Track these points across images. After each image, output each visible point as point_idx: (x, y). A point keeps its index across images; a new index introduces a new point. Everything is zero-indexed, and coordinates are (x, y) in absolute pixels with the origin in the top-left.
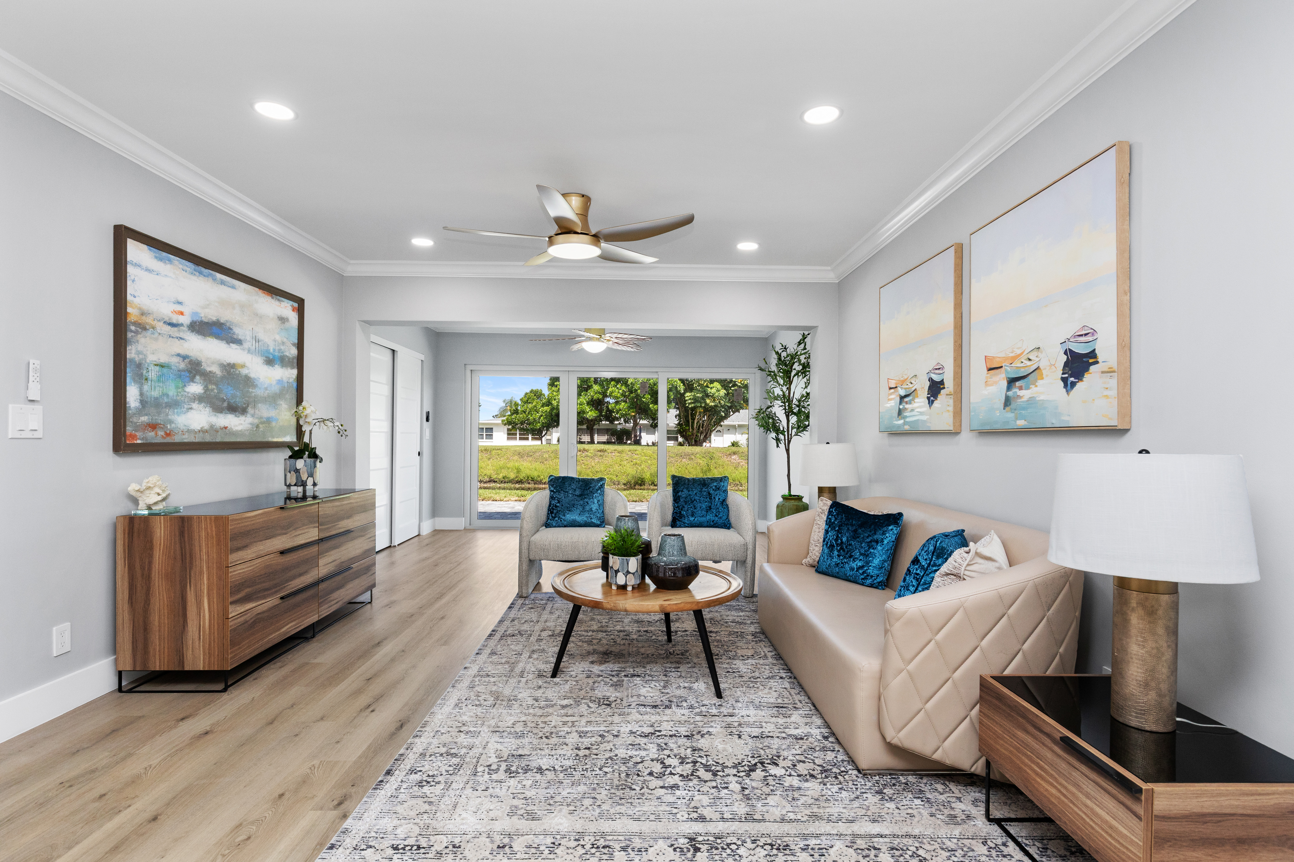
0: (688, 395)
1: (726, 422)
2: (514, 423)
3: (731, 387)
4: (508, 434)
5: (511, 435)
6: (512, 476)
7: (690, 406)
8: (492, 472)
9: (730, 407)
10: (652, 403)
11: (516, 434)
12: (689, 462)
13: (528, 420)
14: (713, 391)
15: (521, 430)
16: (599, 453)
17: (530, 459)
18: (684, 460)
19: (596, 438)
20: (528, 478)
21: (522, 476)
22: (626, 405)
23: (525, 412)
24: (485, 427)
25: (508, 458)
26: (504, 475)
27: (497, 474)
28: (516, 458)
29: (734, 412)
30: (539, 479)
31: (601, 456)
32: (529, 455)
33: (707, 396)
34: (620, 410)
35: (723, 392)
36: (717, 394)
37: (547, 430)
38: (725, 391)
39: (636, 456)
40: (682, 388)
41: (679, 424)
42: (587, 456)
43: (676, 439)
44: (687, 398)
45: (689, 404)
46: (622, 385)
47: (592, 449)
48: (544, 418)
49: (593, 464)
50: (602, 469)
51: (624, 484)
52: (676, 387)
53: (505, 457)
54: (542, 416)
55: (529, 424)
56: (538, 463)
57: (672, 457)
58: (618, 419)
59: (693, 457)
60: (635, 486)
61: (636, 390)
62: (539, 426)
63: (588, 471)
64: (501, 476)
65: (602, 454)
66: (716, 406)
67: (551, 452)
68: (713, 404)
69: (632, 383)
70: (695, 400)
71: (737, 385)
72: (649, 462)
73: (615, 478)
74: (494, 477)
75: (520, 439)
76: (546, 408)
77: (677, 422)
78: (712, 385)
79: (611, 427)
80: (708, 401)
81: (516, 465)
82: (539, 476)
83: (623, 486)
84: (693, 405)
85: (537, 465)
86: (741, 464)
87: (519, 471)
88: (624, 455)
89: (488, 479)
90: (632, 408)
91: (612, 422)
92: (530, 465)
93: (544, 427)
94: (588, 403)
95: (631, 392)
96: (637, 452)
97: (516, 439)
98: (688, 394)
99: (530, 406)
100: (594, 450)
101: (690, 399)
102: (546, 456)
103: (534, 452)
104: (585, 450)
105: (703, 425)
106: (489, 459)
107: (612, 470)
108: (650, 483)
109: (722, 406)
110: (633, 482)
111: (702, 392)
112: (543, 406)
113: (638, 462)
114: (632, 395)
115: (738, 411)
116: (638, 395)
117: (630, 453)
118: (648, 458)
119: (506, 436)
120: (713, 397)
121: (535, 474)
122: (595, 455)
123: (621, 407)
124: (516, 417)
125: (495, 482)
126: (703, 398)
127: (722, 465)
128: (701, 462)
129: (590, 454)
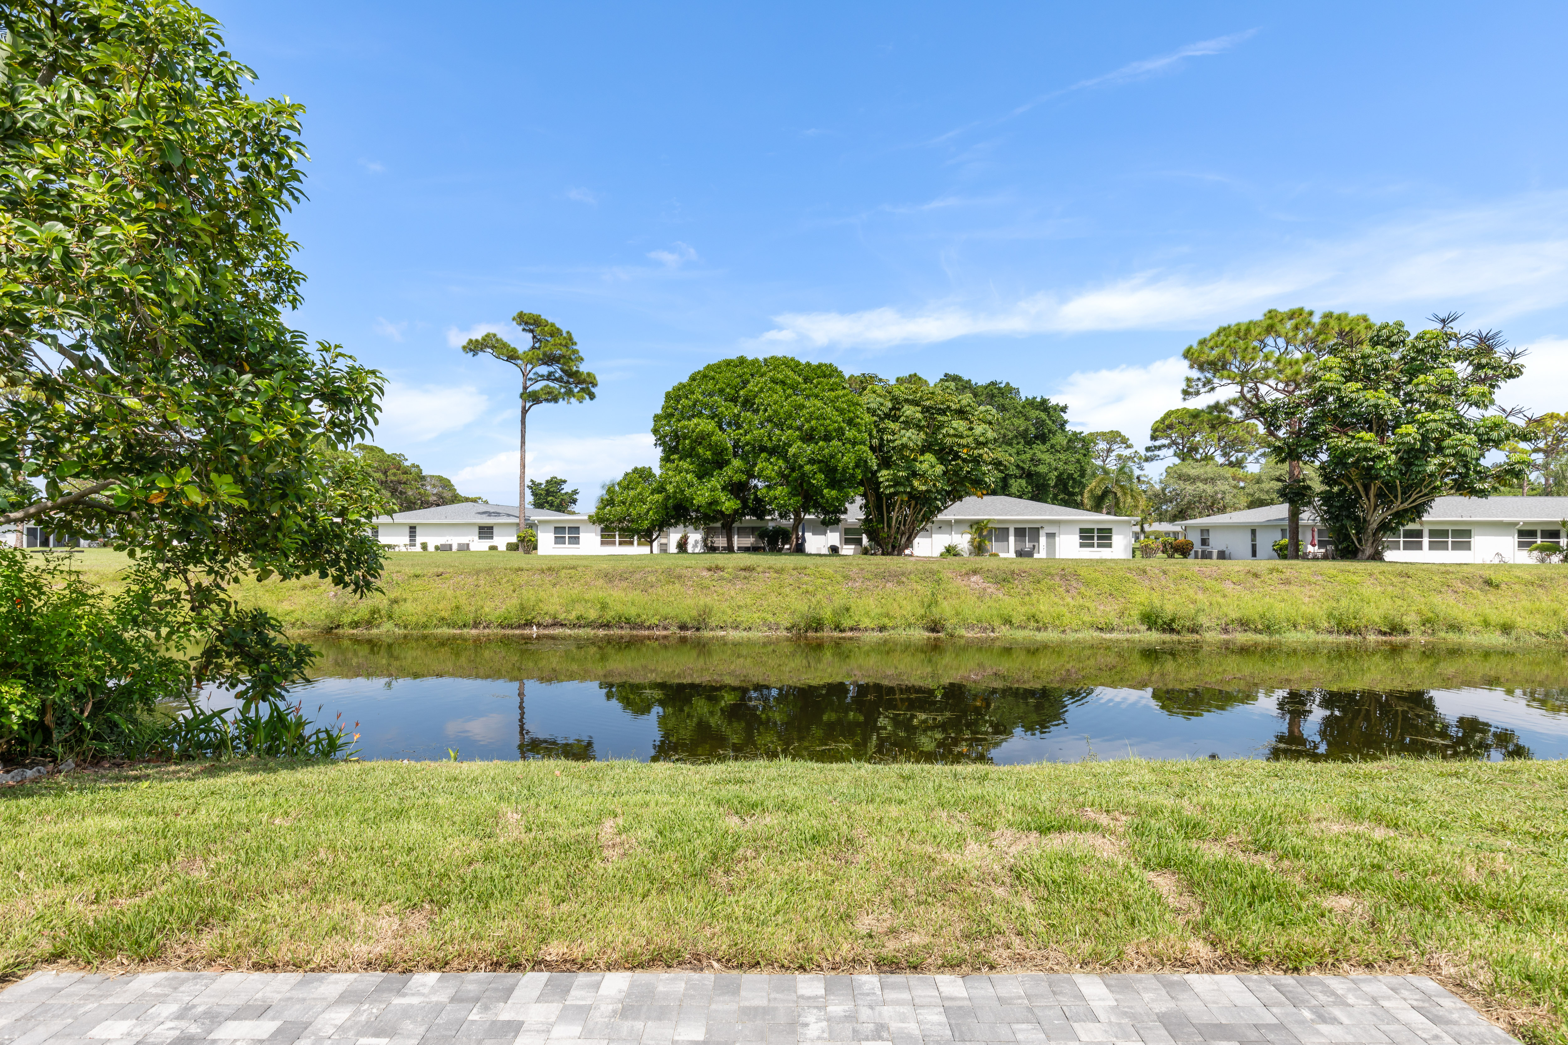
0: (884, 475)
1: (940, 517)
2: (608, 520)
3: (950, 461)
4: (602, 536)
5: (607, 536)
6: (592, 615)
7: (888, 492)
8: (558, 608)
9: (948, 493)
10: (827, 487)
11: (614, 536)
12: (898, 588)
13: (629, 515)
14: (925, 466)
15: (622, 530)
16: (743, 573)
17: (625, 584)
18: (889, 585)
19: (736, 541)
20: (620, 618)
21: (609, 615)
22: (786, 490)
23: (624, 503)
24: (567, 526)
25: (586, 583)
26: (579, 613)
27: (568, 612)
28: (601, 582)
29: (954, 501)
30: (638, 620)
31: (745, 578)
32: (622, 578)
33: (914, 474)
34: (776, 498)
35: (940, 469)
36: (930, 472)
37: (660, 530)
38: (943, 467)
39: (806, 579)
40: (874, 463)
41: (867, 521)
42: (721, 579)
43: (859, 542)
44: (881, 479)
45: (887, 487)
46: (778, 459)
47: (731, 565)
48: (654, 514)
49: (732, 593)
50: (749, 601)
51: (787, 629)
52: (866, 461)
53: (582, 581)
54: (651, 509)
55: (632, 521)
56: (638, 591)
57: (869, 580)
58: (770, 513)
59: (904, 579)
60: (806, 631)
61: (801, 467)
62: (646, 524)
63: (725, 606)
64: (573, 616)
65: (747, 574)
66: (928, 491)
67: (660, 571)
68: (924, 488)
69: (794, 455)
70: (897, 482)
71: (960, 457)
72: (829, 588)
73: (770, 618)
74: (562, 617)
75: (621, 543)
76: (656, 496)
77: (863, 517)
78: (921, 458)
79: (760, 524)
80: (916, 483)
81: (601, 594)
82: (639, 616)
83: (785, 633)
84: (892, 490)
85: (636, 595)
86: (989, 590)
87: (604, 607)
88: (785, 576)
89: (550, 621)
90: (794, 495)
91: (761, 517)
92: (623, 595)
93: (654, 527)
94: (724, 489)
95: (793, 470)
96: (808, 571)
97: (614, 543)
98: (884, 472)
99: (632, 493)
100: (735, 568)
101: (887, 480)
102: (652, 578)
103: (632, 573)
104: (718, 568)
105: (905, 521)
106: (554, 585)
107: (765, 604)
108: (833, 626)
109: (938, 492)
110: (802, 625)
111: (908, 468)
112: (652, 493)
113: (811, 589)
114: (794, 475)
115: (960, 498)
116: (803, 474)
117: (795, 572)
118: (827, 581)
119: (599, 538)
120: (923, 476)
121: (632, 612)
122: (736, 577)
123: (777, 493)
124: (610, 511)
125: (562, 625)
126: (907, 478)
127: (957, 594)
128: (919, 588)
129: (727, 576)
